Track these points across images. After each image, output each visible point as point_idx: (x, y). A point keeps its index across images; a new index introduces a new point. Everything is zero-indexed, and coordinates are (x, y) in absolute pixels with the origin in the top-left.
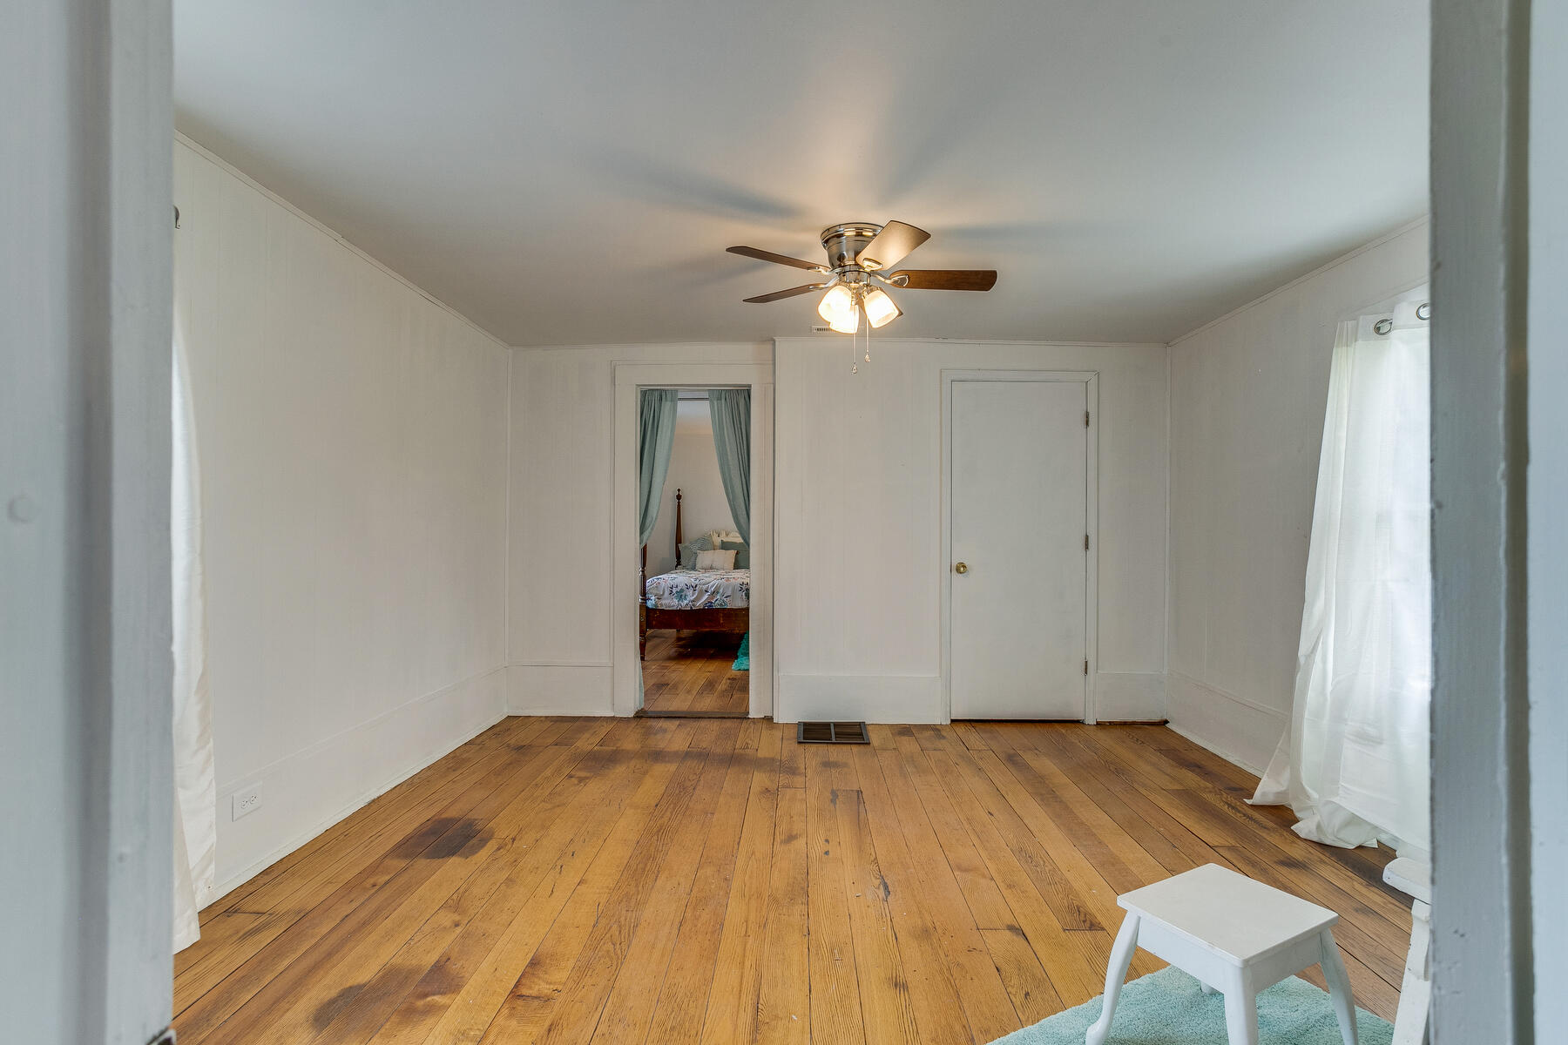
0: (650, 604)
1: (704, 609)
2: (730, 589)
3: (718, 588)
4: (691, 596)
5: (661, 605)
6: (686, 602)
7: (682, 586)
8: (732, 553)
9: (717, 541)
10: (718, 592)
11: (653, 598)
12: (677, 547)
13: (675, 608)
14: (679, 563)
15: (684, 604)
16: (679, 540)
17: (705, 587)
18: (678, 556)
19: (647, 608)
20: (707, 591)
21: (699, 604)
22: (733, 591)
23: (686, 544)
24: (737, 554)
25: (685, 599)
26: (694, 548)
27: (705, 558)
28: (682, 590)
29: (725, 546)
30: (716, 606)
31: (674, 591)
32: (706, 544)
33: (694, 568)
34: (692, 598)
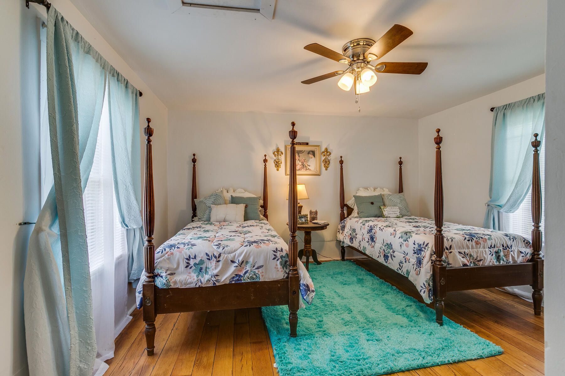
0: (160, 282)
1: (230, 285)
2: (262, 257)
3: (247, 256)
4: (213, 269)
5: (175, 283)
6: (207, 277)
7: (201, 256)
8: (242, 207)
9: (228, 196)
10: (247, 262)
11: (164, 274)
12: (193, 202)
13: (193, 286)
14: (194, 215)
15: (205, 279)
16: (194, 195)
17: (231, 256)
18: (194, 209)
19: (155, 287)
20: (233, 262)
21: (225, 278)
22: (266, 260)
23: (201, 199)
24: (246, 207)
25: (206, 272)
26: (209, 202)
27: (218, 212)
28: (202, 262)
29: (235, 201)
30: (246, 279)
31: (192, 262)
32: (218, 199)
33: (208, 221)
34: (215, 272)
